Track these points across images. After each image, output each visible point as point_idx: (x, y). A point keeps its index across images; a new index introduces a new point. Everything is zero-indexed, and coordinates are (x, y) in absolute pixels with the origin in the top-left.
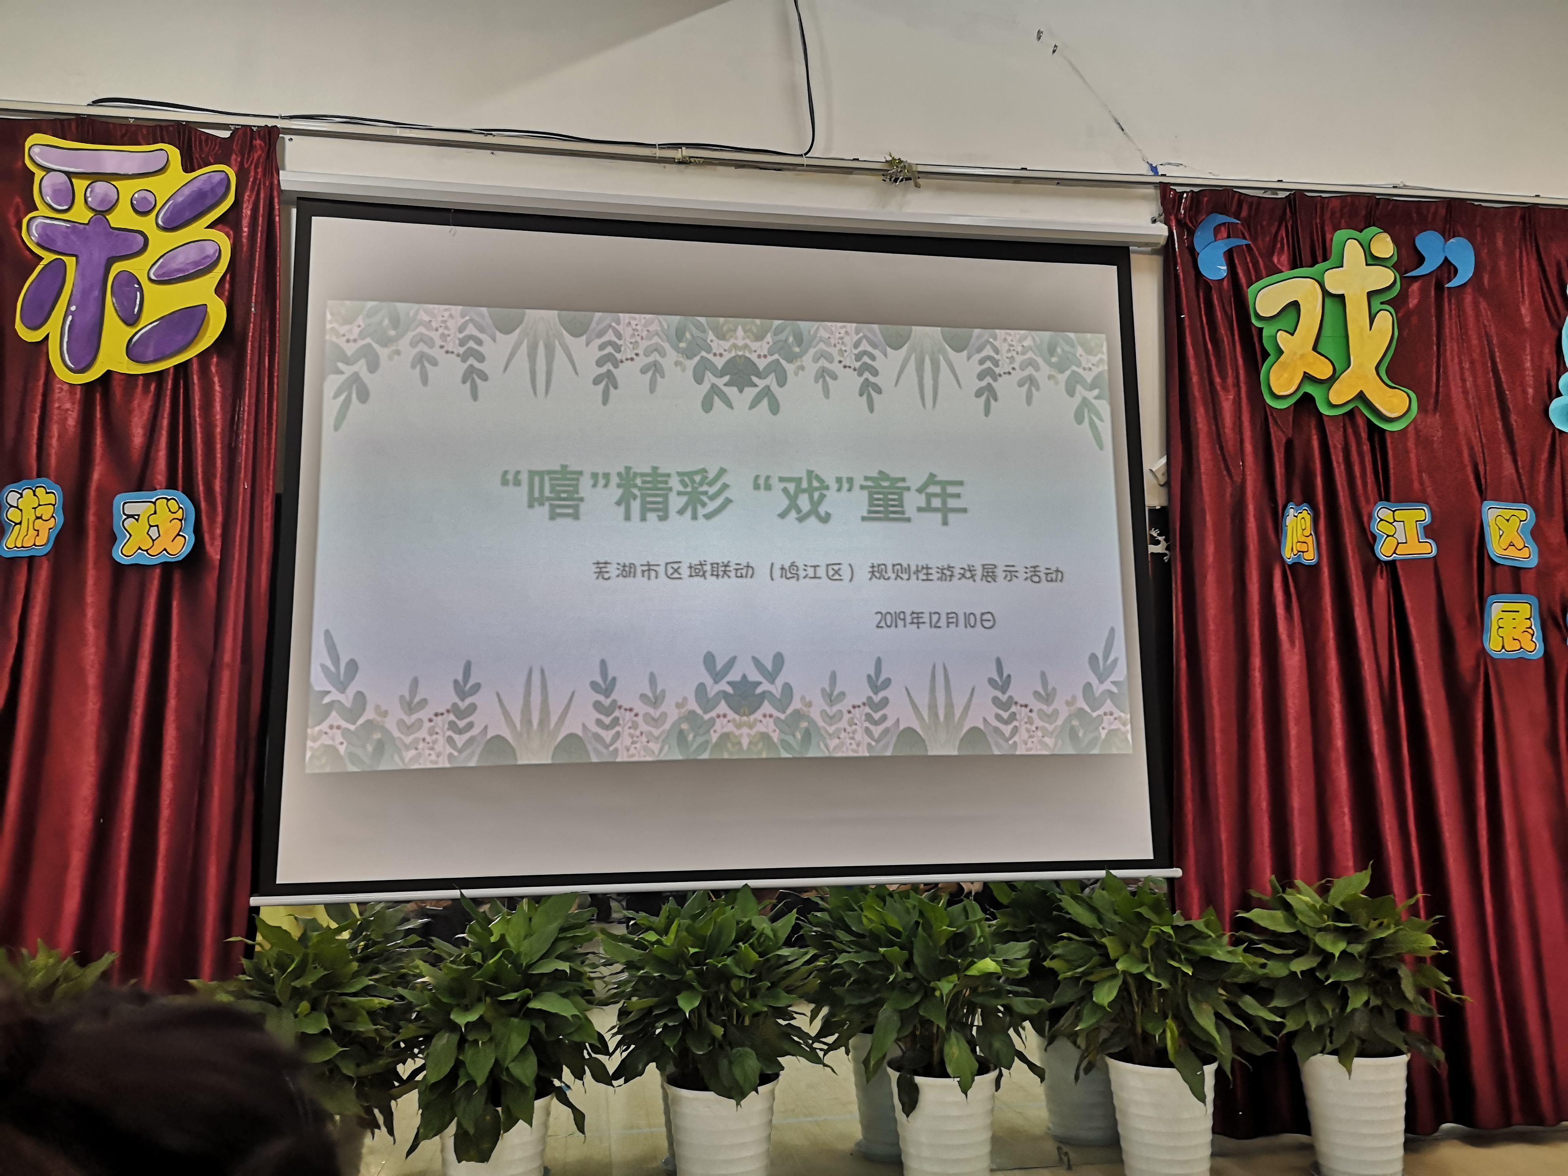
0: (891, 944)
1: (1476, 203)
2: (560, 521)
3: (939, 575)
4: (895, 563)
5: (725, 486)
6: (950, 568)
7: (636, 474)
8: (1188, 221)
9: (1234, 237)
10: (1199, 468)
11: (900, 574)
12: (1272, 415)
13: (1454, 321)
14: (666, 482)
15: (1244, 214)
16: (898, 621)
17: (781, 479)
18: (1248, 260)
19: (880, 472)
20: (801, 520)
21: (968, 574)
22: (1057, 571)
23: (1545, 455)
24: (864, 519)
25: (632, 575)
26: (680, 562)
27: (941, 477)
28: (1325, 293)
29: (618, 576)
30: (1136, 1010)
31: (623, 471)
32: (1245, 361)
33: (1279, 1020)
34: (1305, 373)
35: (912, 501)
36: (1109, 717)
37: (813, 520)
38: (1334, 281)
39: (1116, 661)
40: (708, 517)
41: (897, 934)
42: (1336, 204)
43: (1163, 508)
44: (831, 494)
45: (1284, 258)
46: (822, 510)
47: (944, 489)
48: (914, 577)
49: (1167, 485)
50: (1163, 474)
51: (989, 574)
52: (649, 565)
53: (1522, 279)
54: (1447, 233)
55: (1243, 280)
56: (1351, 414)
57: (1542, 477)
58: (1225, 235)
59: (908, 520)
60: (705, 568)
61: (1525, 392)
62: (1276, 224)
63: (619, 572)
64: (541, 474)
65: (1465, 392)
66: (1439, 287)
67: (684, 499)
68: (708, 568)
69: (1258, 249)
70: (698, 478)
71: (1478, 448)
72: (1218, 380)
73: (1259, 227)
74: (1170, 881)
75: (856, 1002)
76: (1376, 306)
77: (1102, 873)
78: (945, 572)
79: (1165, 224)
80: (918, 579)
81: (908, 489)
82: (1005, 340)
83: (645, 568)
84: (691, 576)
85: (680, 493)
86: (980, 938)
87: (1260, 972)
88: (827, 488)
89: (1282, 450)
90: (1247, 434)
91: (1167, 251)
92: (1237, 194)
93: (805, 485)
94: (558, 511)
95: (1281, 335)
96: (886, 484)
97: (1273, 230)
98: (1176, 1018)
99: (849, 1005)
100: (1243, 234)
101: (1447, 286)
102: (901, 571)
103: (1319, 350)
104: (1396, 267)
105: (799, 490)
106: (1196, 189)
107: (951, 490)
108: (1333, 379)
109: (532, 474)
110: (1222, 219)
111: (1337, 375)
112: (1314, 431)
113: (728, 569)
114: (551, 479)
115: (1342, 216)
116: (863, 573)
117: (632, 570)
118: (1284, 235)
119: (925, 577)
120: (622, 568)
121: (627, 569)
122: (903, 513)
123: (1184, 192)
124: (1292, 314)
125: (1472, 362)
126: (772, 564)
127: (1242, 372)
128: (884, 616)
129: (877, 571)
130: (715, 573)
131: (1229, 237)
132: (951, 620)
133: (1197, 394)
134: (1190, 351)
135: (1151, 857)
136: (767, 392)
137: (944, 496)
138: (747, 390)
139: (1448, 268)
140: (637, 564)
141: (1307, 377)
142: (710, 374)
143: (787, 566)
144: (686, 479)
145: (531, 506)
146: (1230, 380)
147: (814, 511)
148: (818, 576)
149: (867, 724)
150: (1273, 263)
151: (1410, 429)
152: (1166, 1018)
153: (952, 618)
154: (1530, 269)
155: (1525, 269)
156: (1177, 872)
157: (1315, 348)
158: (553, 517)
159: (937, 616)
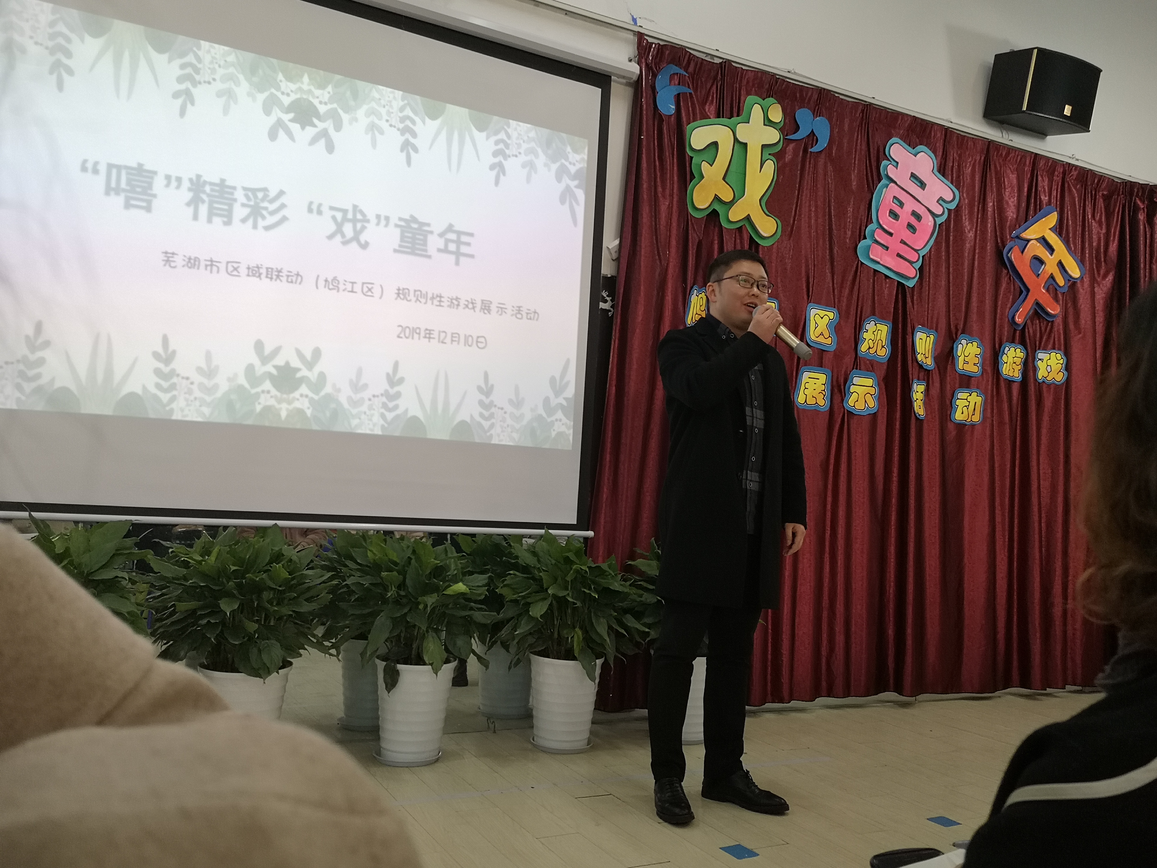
0: (390, 570)
1: (837, 95)
2: (134, 212)
3: (449, 303)
4: (417, 289)
5: (283, 206)
6: (457, 299)
7: (205, 182)
8: (653, 66)
9: (682, 85)
10: (640, 251)
11: (419, 299)
12: (691, 221)
13: (810, 176)
14: (232, 194)
15: (691, 69)
16: (415, 334)
17: (332, 208)
18: (690, 104)
19: (412, 216)
20: (345, 243)
21: (470, 306)
22: (535, 312)
23: (851, 278)
24: (395, 251)
25: (196, 267)
26: (239, 263)
27: (457, 228)
28: (736, 140)
29: (183, 266)
30: (556, 623)
31: (194, 178)
32: (678, 178)
33: (647, 630)
34: (716, 195)
35: (434, 242)
36: (558, 422)
37: (354, 244)
38: (743, 132)
39: (568, 383)
40: (267, 228)
41: (396, 564)
42: (751, 75)
43: (612, 277)
44: (371, 227)
45: (713, 108)
46: (363, 238)
47: (459, 238)
48: (429, 302)
49: (618, 260)
50: (616, 252)
51: (486, 307)
52: (211, 261)
53: (855, 155)
54: (817, 113)
55: (684, 119)
56: (740, 229)
57: (846, 292)
58: (677, 82)
59: (429, 257)
60: (261, 271)
61: (845, 233)
62: (711, 81)
63: (185, 263)
64: (119, 168)
65: (810, 226)
66: (805, 151)
67: (247, 211)
68: (263, 271)
69: (697, 97)
70: (260, 195)
71: (811, 267)
72: (660, 189)
73: (699, 82)
74: (586, 539)
75: (358, 612)
76: (766, 156)
77: (542, 531)
78: (454, 301)
79: (638, 64)
80: (432, 304)
81: (431, 232)
82: (516, 129)
83: (209, 263)
84: (248, 275)
85: (243, 205)
86: (454, 570)
87: (638, 599)
88: (368, 221)
89: (695, 247)
90: (674, 232)
91: (636, 85)
92: (688, 54)
93: (350, 216)
94: (133, 202)
95: (704, 164)
96: (415, 226)
97: (708, 87)
98: (581, 628)
99: (353, 615)
100: (689, 85)
101: (810, 150)
102: (420, 296)
103: (726, 180)
104: (781, 130)
105: (345, 219)
106: (662, 43)
107: (464, 238)
108: (732, 203)
109: (110, 166)
110: (675, 69)
111: (735, 201)
112: (716, 238)
113: (281, 274)
114: (128, 174)
115: (753, 85)
116: (390, 293)
117: (197, 263)
118: (715, 91)
119: (438, 304)
120: (187, 260)
121: (192, 261)
122: (426, 251)
123: (653, 43)
124: (713, 149)
125: (816, 207)
126: (318, 276)
127: (675, 186)
128: (404, 329)
129: (401, 293)
130: (269, 276)
131: (679, 84)
132: (454, 339)
133: (645, 196)
134: (644, 165)
135: (574, 522)
136: (324, 134)
137: (459, 243)
138: (308, 128)
139: (812, 137)
140: (202, 258)
141: (717, 198)
142: (277, 109)
143: (330, 280)
144: (250, 194)
145: (107, 193)
146: (668, 192)
147: (356, 238)
148: (355, 290)
149: (383, 410)
150: (705, 110)
151: (775, 246)
152: (574, 628)
153: (455, 337)
154: (861, 149)
155: (858, 148)
156: (590, 534)
157: (724, 179)
158: (128, 206)
159: (444, 334)
